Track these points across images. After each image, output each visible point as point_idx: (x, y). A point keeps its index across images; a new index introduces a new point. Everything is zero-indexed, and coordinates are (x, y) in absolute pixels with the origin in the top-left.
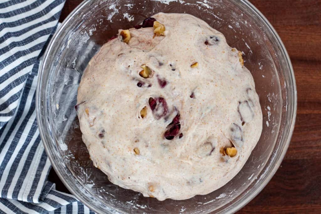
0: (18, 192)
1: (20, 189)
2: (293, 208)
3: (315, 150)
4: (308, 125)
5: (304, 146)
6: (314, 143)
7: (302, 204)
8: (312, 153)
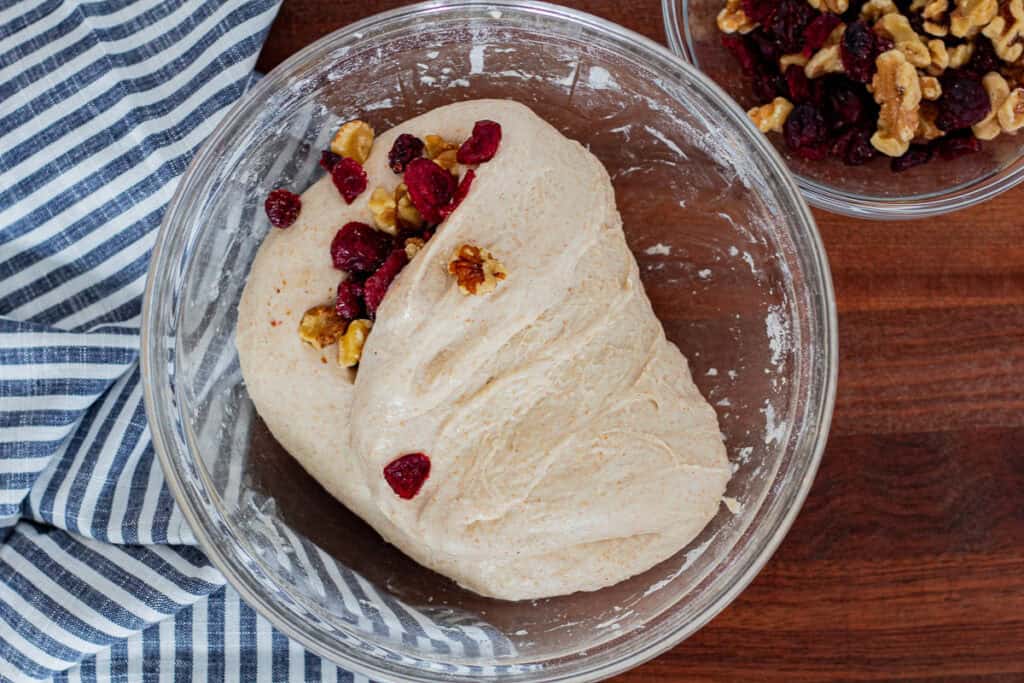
0: (166, 524)
1: (169, 516)
2: (913, 565)
3: (973, 406)
4: (952, 339)
5: (941, 395)
6: (967, 387)
7: (938, 554)
8: (964, 414)
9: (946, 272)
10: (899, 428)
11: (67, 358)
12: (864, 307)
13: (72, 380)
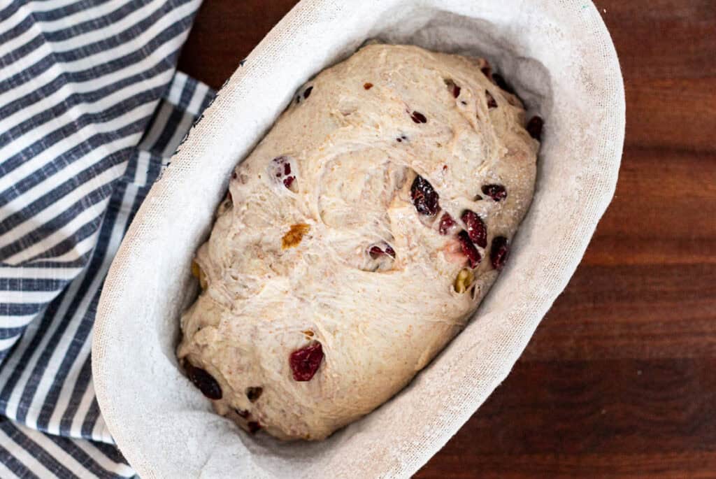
2: (663, 459)
3: (711, 339)
5: (687, 330)
6: (707, 325)
7: (681, 451)
8: (704, 345)
9: (694, 237)
10: (654, 355)
11: (8, 287)
12: (631, 262)
13: (11, 304)
